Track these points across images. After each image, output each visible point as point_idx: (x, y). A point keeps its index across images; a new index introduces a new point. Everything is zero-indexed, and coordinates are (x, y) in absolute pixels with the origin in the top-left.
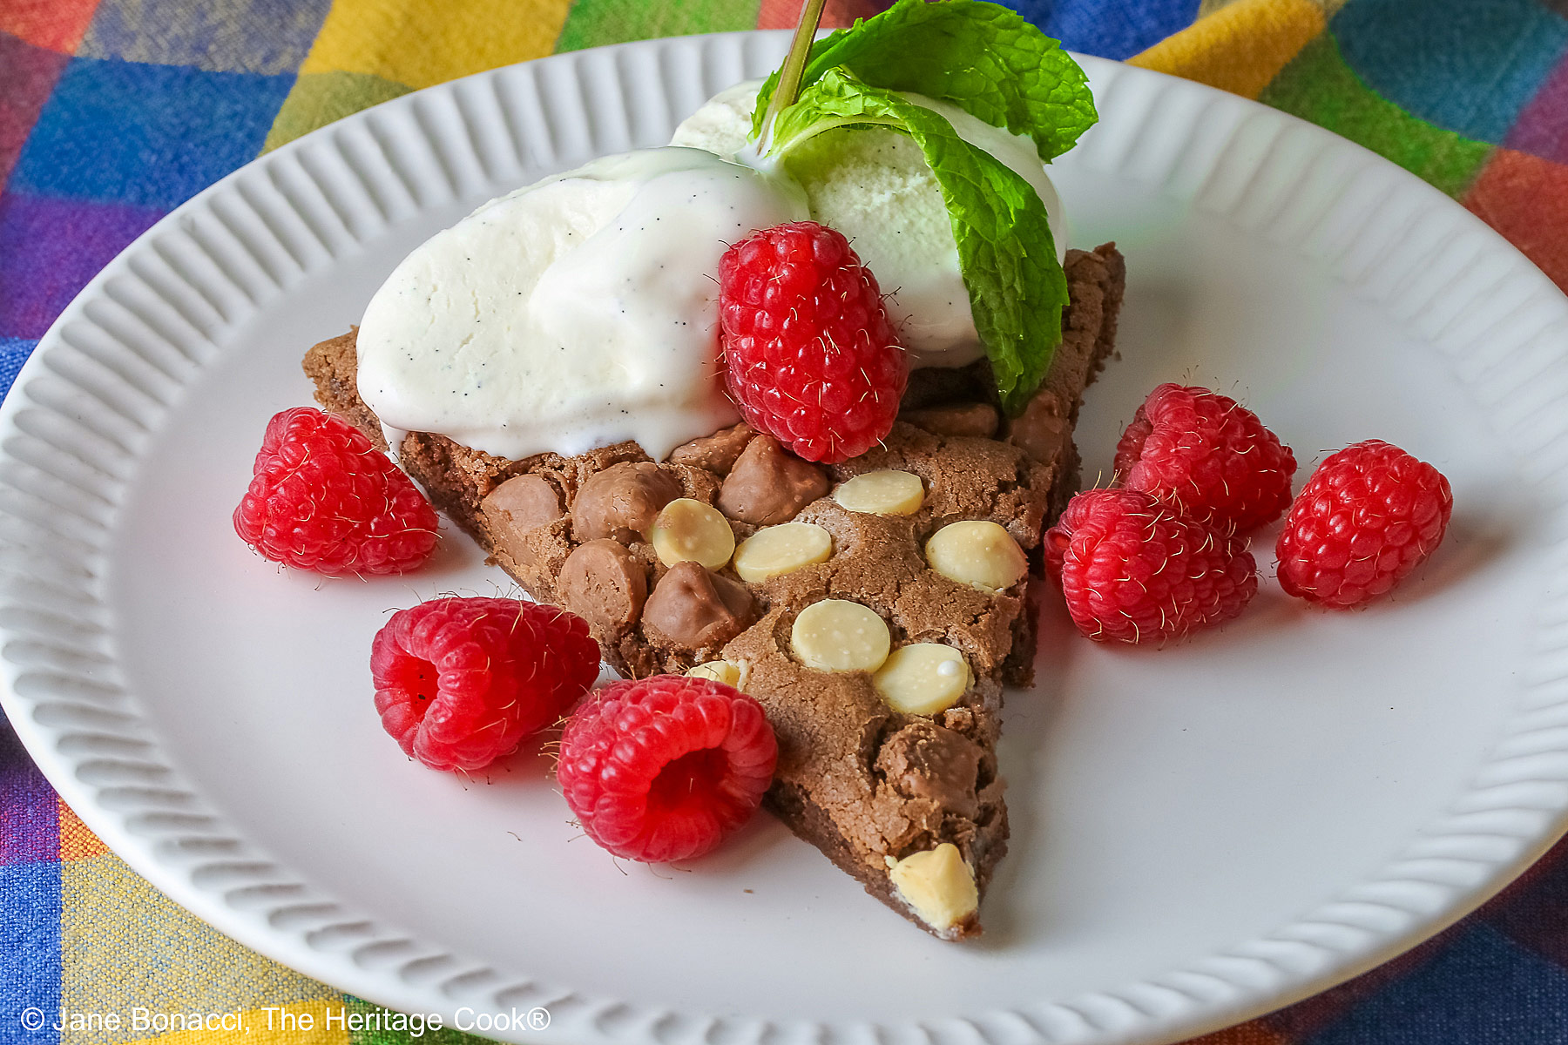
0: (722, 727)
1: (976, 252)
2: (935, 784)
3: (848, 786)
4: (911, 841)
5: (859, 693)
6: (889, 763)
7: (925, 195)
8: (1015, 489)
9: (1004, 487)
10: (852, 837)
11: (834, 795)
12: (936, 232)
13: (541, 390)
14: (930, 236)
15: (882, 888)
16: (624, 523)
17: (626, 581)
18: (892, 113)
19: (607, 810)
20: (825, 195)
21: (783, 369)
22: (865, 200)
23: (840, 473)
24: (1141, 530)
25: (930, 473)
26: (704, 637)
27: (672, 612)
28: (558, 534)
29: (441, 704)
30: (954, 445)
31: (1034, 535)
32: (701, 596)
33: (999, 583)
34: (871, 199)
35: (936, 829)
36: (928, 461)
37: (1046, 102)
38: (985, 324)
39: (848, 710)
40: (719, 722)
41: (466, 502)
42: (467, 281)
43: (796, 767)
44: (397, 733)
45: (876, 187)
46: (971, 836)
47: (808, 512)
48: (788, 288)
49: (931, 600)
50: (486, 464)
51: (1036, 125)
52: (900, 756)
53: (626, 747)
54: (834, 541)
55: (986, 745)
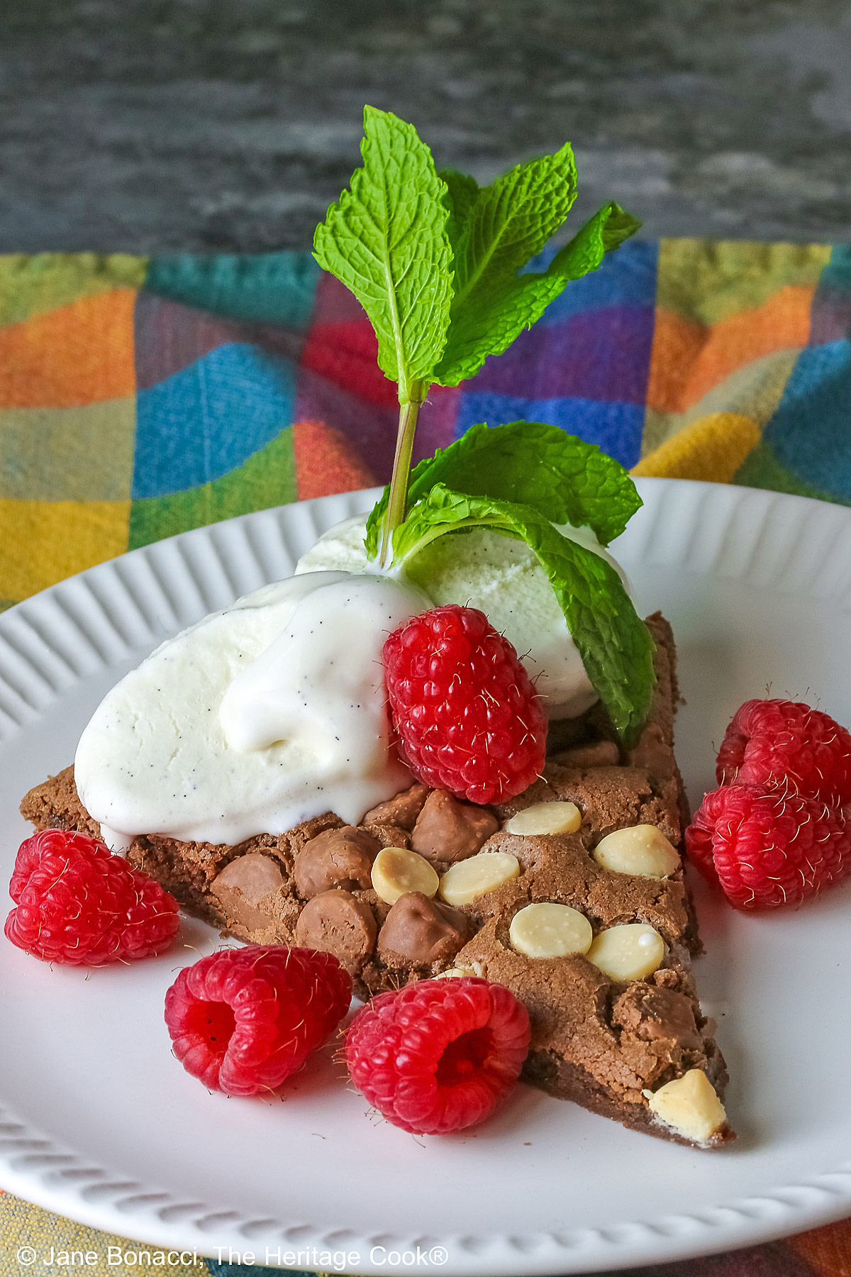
0: (486, 1008)
1: (579, 616)
2: (667, 1027)
3: (595, 1041)
4: (660, 1075)
5: (583, 969)
6: (625, 1018)
7: (524, 581)
8: (653, 799)
9: (644, 799)
10: (608, 1082)
11: (585, 1051)
12: (541, 607)
13: (247, 782)
14: (536, 610)
15: (641, 1120)
16: (345, 874)
17: (360, 919)
18: (495, 511)
19: (406, 1091)
20: (441, 594)
21: (453, 728)
22: (477, 591)
23: (505, 812)
24: (772, 808)
25: (580, 799)
26: (437, 951)
27: (405, 935)
28: (288, 895)
29: (242, 1035)
30: (594, 773)
31: (677, 834)
32: (428, 918)
33: (663, 872)
34: (481, 590)
35: (678, 1061)
36: (576, 789)
37: (596, 498)
38: (596, 673)
39: (578, 983)
40: (483, 1004)
41: (195, 889)
42: (163, 708)
43: (546, 1036)
44: (198, 1071)
45: (482, 580)
46: (705, 1065)
47: (491, 843)
48: (446, 659)
49: (617, 891)
50: (211, 852)
51: (590, 518)
52: (632, 1010)
53: (413, 1037)
54: (520, 862)
55: (692, 996)
